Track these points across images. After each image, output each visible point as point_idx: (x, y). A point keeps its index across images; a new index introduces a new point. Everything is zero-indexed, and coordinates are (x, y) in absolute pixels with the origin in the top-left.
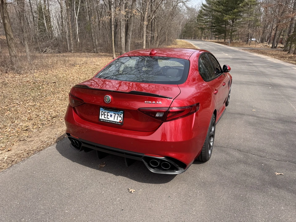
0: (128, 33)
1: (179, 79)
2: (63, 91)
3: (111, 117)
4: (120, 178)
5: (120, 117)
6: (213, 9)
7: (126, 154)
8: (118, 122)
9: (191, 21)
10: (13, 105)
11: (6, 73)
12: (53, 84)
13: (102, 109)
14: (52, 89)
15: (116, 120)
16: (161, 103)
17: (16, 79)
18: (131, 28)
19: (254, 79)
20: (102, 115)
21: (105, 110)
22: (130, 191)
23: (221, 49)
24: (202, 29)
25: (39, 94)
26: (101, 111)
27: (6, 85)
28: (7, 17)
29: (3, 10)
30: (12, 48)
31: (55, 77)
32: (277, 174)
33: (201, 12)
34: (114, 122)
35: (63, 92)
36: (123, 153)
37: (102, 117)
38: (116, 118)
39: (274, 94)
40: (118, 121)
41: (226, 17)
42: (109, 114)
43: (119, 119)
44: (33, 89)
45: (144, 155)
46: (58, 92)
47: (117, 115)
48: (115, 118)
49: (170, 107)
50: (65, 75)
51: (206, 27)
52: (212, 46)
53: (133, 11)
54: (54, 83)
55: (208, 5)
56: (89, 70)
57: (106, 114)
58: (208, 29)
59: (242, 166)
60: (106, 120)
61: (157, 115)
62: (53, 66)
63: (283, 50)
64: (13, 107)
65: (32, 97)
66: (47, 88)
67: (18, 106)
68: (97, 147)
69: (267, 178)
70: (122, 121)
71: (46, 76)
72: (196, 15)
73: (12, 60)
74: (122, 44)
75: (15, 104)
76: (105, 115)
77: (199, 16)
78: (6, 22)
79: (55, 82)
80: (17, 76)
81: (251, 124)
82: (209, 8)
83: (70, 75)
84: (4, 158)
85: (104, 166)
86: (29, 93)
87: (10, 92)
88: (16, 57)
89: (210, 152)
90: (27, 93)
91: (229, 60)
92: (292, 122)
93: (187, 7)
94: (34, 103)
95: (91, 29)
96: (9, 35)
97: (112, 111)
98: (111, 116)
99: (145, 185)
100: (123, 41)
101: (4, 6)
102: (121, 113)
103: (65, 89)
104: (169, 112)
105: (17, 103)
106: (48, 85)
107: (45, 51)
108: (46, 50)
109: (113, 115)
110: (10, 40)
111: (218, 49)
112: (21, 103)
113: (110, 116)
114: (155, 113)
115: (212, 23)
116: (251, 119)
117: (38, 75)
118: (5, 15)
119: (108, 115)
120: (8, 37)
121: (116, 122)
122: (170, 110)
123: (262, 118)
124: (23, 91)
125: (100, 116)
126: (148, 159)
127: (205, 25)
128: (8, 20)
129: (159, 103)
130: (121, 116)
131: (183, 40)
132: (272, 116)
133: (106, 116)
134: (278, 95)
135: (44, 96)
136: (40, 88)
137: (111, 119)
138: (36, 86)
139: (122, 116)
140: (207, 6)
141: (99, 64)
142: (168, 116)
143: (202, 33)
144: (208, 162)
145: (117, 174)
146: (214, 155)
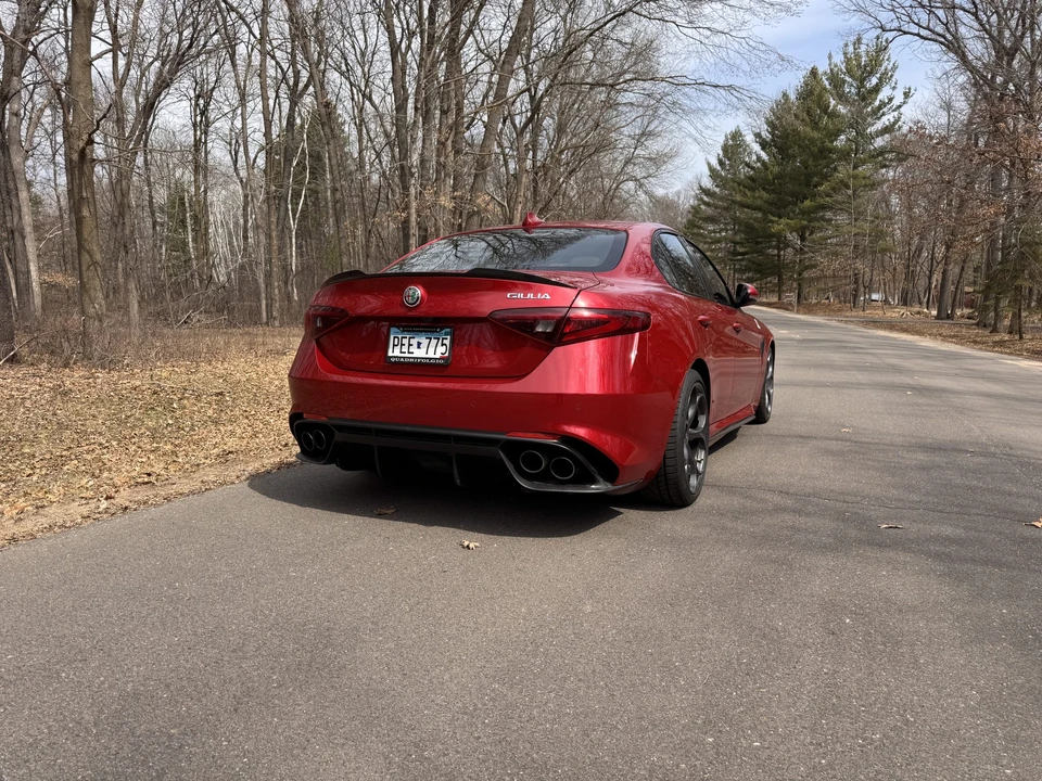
2: (247, 418)
3: (419, 347)
4: (437, 532)
5: (442, 345)
6: (734, 202)
7: (458, 439)
8: (436, 359)
10: (86, 448)
11: (66, 366)
12: (214, 398)
13: (397, 330)
14: (210, 413)
15: (431, 355)
16: (548, 297)
17: (99, 381)
19: (862, 377)
20: (394, 345)
21: (404, 331)
22: (466, 544)
25: (170, 422)
26: (392, 337)
27: (65, 394)
28: (91, 200)
29: (80, 179)
30: (92, 293)
31: (221, 381)
32: (884, 526)
33: (695, 210)
34: (426, 359)
35: (246, 421)
36: (446, 438)
37: (394, 352)
38: (431, 350)
39: (918, 405)
40: (438, 355)
41: (779, 225)
42: (414, 341)
43: (441, 350)
44: (152, 409)
45: (504, 437)
46: (230, 420)
47: (434, 342)
48: (429, 349)
49: (570, 307)
50: (254, 376)
51: (715, 258)
53: (478, 197)
54: (217, 394)
55: (717, 190)
57: (405, 341)
58: (723, 261)
60: (404, 358)
61: (539, 329)
62: (213, 354)
63: (977, 325)
64: (88, 452)
65: (148, 429)
66: (196, 408)
67: (105, 451)
68: (380, 432)
69: (853, 532)
70: (447, 354)
71: (192, 377)
72: (682, 220)
73: (89, 328)
75: (93, 446)
76: (402, 345)
77: (691, 224)
78: (85, 213)
79: (221, 394)
80: (101, 375)
82: (721, 199)
83: (271, 376)
84: (98, 508)
85: (390, 512)
86: (139, 419)
87: (78, 415)
88: (100, 321)
89: (693, 481)
90: (132, 419)
93: (649, 196)
94: (155, 445)
95: (341, 255)
96: (88, 252)
97: (421, 331)
98: (419, 344)
101: (85, 168)
102: (446, 334)
103: (253, 412)
104: (569, 320)
105: (100, 444)
106: (199, 401)
107: (185, 322)
108: (189, 317)
109: (424, 341)
110: (89, 266)
112: (114, 443)
113: (415, 345)
114: (535, 321)
115: (736, 243)
117: (170, 375)
118: (84, 194)
119: (410, 345)
120: (86, 257)
121: (430, 359)
122: (572, 314)
123: (867, 443)
124: (121, 411)
125: (390, 350)
126: (514, 448)
127: (712, 251)
128: (92, 207)
129: (543, 297)
130: (445, 341)
132: (899, 440)
133: (405, 349)
135: (187, 429)
136: (175, 405)
137: (419, 353)
138: (160, 400)
139: (447, 342)
140: (715, 193)
142: (567, 331)
144: (690, 508)
145: (428, 521)
146: (709, 499)
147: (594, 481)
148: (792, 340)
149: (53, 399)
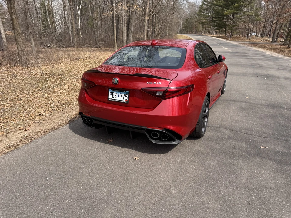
0: (130, 27)
1: (176, 64)
2: (69, 83)
3: (118, 96)
4: (126, 150)
5: (126, 96)
6: (213, 4)
7: (131, 127)
8: (124, 101)
9: (192, 16)
10: (23, 95)
11: (15, 66)
12: (59, 76)
13: (111, 90)
14: (58, 82)
15: (122, 99)
16: (161, 84)
17: (25, 72)
18: (133, 23)
19: (251, 70)
20: (110, 95)
21: (113, 91)
22: (135, 158)
23: (221, 43)
24: (203, 24)
25: (47, 85)
26: (109, 92)
27: (15, 77)
28: (15, 13)
29: (11, 6)
30: (19, 43)
31: (60, 70)
32: (262, 147)
33: (201, 6)
34: (121, 100)
35: (69, 84)
36: (128, 127)
37: (110, 97)
38: (122, 98)
39: (268, 84)
40: (124, 100)
41: (227, 12)
42: (117, 94)
43: (125, 98)
44: (41, 81)
45: (146, 128)
46: (64, 84)
47: (123, 95)
48: (122, 97)
49: (168, 87)
50: (70, 68)
51: (206, 22)
52: (212, 40)
53: (134, 6)
54: (60, 75)
56: (93, 64)
58: (209, 23)
59: (232, 142)
60: (114, 99)
61: (157, 94)
62: (58, 60)
63: (283, 44)
64: (24, 97)
65: (40, 88)
66: (54, 80)
67: (28, 96)
68: (107, 122)
69: (252, 150)
70: (127, 100)
71: (52, 69)
72: (197, 10)
73: (20, 53)
74: (124, 39)
75: (25, 95)
76: (113, 95)
77: (200, 11)
78: (14, 17)
79: (61, 75)
80: (25, 69)
81: (243, 109)
83: (75, 68)
84: (24, 136)
85: (111, 141)
86: (37, 85)
87: (19, 84)
88: (23, 51)
89: (203, 130)
90: (35, 85)
91: (229, 53)
92: (281, 107)
93: (187, 2)
94: (43, 94)
95: (93, 24)
96: (17, 30)
97: (119, 91)
98: (118, 95)
99: (147, 155)
100: (125, 35)
101: (12, 2)
102: (127, 93)
103: (70, 81)
105: (27, 94)
106: (55, 78)
107: (49, 46)
108: (50, 45)
109: (120, 95)
110: (17, 35)
111: (218, 43)
112: (31, 93)
113: (117, 95)
114: (156, 91)
115: (213, 17)
116: (244, 105)
117: (45, 68)
118: (13, 11)
119: (115, 95)
120: (16, 32)
121: (122, 101)
122: (168, 90)
123: (255, 104)
124: (32, 82)
125: (109, 96)
126: (149, 132)
127: (206, 20)
128: (15, 15)
129: (159, 83)
130: (127, 95)
131: (183, 35)
132: (263, 102)
133: (114, 96)
134: (272, 85)
135: (52, 88)
136: (48, 80)
137: (118, 98)
138: (44, 78)
139: (127, 96)
140: (208, 1)
141: (101, 58)
142: (167, 94)
143: (203, 28)
144: (202, 138)
146: (208, 133)
147: (174, 141)
148: (229, 52)
149: (12, 78)
